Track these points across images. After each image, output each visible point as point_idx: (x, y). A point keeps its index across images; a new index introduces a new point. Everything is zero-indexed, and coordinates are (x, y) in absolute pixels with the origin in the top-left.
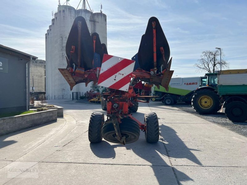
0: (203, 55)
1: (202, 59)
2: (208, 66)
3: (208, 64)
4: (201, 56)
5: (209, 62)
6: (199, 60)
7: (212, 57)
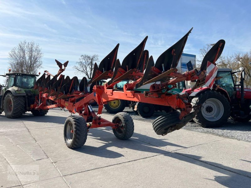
0: (81, 58)
1: (81, 62)
2: (86, 69)
3: (86, 68)
4: (80, 59)
5: (87, 65)
6: (77, 62)
7: (90, 61)
